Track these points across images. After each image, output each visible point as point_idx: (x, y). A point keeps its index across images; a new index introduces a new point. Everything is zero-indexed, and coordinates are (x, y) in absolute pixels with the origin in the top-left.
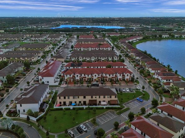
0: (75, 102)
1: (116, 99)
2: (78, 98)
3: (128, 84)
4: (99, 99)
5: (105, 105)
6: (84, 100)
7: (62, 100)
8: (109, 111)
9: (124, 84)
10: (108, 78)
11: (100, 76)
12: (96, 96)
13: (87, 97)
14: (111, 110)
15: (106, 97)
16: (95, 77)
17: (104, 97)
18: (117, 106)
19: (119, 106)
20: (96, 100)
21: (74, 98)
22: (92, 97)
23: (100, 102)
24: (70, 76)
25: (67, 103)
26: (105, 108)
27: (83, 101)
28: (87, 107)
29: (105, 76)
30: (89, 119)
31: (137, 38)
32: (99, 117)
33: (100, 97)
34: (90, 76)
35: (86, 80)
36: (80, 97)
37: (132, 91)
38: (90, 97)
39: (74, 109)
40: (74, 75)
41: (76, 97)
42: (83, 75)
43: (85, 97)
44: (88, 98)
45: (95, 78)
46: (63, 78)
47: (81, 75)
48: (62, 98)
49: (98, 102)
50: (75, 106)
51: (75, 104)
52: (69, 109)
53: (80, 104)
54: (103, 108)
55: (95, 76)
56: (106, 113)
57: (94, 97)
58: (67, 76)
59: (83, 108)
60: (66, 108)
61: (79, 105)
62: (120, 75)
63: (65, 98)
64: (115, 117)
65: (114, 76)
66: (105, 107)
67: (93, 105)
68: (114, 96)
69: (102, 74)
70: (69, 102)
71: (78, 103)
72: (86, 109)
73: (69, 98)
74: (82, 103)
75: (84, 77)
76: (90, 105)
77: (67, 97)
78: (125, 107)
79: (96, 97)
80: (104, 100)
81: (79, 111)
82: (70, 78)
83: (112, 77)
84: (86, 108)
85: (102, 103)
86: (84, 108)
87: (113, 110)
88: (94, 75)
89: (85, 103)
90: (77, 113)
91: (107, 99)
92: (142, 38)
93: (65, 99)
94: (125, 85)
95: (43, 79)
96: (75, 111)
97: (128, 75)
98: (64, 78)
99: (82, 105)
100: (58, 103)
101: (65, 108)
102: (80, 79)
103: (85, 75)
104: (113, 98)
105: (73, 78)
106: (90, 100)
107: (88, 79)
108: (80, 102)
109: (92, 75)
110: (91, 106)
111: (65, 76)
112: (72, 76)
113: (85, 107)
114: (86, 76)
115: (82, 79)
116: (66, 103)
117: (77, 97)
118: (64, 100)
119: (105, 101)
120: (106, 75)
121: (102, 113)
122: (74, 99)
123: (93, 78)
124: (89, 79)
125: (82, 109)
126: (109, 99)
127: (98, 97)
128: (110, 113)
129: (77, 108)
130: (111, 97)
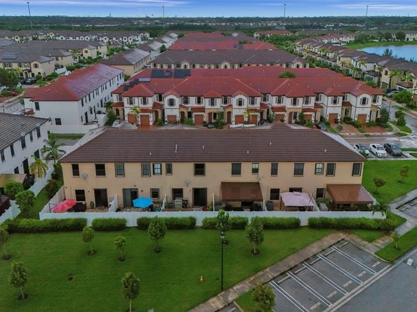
0: (155, 194)
1: (358, 180)
2: (169, 171)
3: (371, 134)
4: (274, 178)
5: (302, 209)
6: (199, 182)
7: (89, 180)
8: (330, 238)
9: (353, 134)
10: (289, 111)
11: (257, 106)
12: (255, 166)
13: (210, 167)
14: (342, 235)
15: (309, 168)
16: (240, 106)
17: (299, 172)
18: (368, 215)
19: (378, 215)
20: (257, 184)
21: (145, 172)
22: (236, 171)
23: (275, 193)
24: (145, 103)
25: (115, 197)
26: (304, 223)
27: (190, 188)
28: (213, 215)
29: (275, 104)
30: (224, 287)
31: (341, 39)
32: (283, 274)
33: (274, 172)
34: (219, 103)
35: (206, 119)
36: (175, 166)
37: (399, 155)
38: (228, 166)
39: (143, 225)
40: (161, 100)
41: (157, 166)
42: (193, 102)
43: (200, 170)
44: (217, 175)
45: (236, 111)
46: (117, 110)
47: (186, 102)
48: (87, 169)
49: (266, 196)
50: (151, 209)
51: (150, 202)
52: (120, 226)
53: (178, 202)
54: (295, 225)
55: (240, 103)
56: (314, 249)
57: (246, 168)
58: (131, 103)
59: (193, 220)
60: (105, 221)
61: (170, 207)
62: (335, 102)
63: (100, 170)
64: (377, 275)
65: (311, 105)
66: (304, 218)
67: (240, 209)
68: (349, 166)
69: (265, 100)
70: (124, 190)
71: (166, 195)
72: (210, 225)
73: (120, 172)
74: (188, 195)
75: (194, 109)
76: (228, 208)
77: (110, 168)
78: (405, 220)
79: (255, 171)
80: (297, 182)
81: (172, 238)
82: (143, 110)
83: (304, 110)
84: (205, 221)
85: (289, 199)
86: (199, 223)
87: (354, 238)
88: (234, 101)
89: (200, 198)
90: (158, 251)
91: (314, 178)
92: (353, 39)
93: (101, 179)
94: (358, 136)
95: (37, 108)
96: (146, 239)
97: (364, 101)
98: (121, 112)
99: (185, 206)
100: (71, 196)
101: (95, 222)
102: (182, 113)
103: (199, 102)
104: (344, 174)
105: (157, 112)
106: (223, 184)
107: (210, 114)
108: (177, 193)
109: (226, 102)
110: (233, 214)
111: (126, 105)
112: (150, 105)
113: (200, 216)
114: (206, 103)
115: (190, 114)
116: (109, 195)
117: (164, 165)
118: (101, 183)
119: (300, 190)
120: (279, 102)
121: (294, 251)
122: (146, 179)
123: (229, 113)
124: (215, 114)
125: (190, 225)
126: (323, 181)
127: (265, 168)
128: (340, 252)
129: (157, 221)
130: (331, 171)
